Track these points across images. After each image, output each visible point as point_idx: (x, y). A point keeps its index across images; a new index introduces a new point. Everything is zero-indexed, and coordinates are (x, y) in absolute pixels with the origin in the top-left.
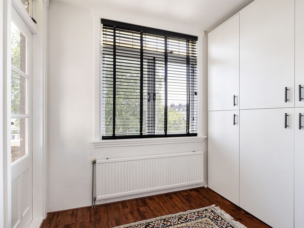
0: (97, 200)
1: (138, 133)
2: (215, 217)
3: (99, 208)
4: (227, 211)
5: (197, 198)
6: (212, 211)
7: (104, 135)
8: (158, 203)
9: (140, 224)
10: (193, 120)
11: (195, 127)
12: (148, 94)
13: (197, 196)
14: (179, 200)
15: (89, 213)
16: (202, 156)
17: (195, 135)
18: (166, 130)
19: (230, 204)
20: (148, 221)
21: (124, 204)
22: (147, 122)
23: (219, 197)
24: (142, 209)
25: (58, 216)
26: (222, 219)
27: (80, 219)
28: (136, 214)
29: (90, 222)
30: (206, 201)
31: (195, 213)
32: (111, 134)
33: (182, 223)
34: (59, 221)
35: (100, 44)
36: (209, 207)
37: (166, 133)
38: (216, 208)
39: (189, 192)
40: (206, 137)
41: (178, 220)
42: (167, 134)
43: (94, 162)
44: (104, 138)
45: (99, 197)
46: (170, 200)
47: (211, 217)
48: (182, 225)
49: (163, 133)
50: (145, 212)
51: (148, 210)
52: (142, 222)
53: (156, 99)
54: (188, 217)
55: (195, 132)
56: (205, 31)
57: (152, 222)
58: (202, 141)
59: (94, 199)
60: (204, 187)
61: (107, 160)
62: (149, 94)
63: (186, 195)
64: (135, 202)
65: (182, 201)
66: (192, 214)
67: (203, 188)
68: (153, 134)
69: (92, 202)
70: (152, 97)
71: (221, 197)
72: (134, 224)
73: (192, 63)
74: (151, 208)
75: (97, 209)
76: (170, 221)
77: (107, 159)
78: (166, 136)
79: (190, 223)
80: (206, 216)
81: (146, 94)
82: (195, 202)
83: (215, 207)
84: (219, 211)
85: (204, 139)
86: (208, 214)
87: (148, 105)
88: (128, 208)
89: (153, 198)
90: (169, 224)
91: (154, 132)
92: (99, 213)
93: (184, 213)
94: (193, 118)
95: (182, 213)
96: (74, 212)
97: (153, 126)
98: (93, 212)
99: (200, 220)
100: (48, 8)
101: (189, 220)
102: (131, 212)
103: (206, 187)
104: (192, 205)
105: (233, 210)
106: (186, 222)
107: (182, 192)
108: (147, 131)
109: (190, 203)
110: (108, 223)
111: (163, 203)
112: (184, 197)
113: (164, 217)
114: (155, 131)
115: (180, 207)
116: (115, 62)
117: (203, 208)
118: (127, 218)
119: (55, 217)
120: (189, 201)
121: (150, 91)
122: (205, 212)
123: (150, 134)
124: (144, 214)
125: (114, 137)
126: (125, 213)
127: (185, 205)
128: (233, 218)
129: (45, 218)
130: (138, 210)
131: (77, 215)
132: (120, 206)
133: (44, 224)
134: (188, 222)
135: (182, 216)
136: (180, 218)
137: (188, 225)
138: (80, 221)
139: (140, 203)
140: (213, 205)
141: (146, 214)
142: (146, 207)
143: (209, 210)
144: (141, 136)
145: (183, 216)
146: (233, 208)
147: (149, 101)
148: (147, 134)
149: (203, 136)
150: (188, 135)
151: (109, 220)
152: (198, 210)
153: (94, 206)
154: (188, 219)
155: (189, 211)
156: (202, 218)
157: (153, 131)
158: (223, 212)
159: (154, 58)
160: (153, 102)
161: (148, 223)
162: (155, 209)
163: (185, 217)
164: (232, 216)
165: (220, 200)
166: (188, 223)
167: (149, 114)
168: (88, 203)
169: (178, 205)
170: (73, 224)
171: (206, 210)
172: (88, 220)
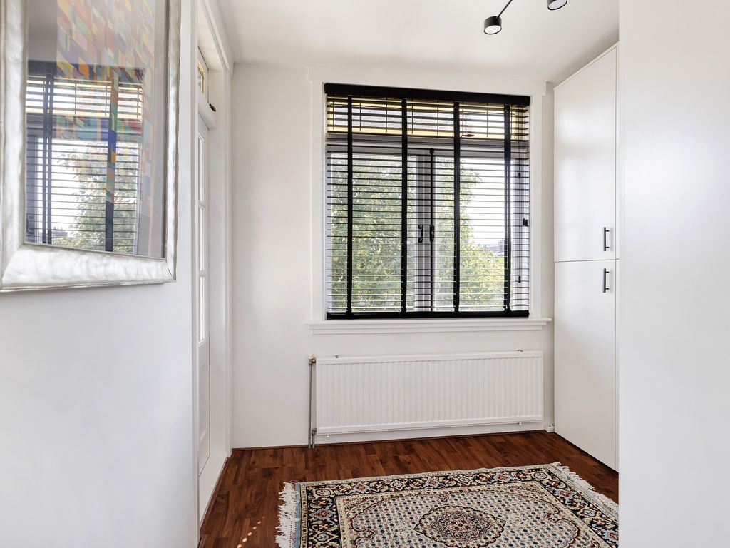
0: (317, 433)
1: (398, 308)
2: (552, 482)
3: (321, 449)
4: (582, 476)
5: (524, 449)
6: (550, 473)
7: (331, 311)
8: (437, 451)
9: (398, 480)
10: (520, 281)
11: (524, 296)
12: (419, 228)
13: (525, 446)
14: (481, 449)
15: (304, 455)
16: (540, 362)
17: (525, 314)
18: (456, 303)
19: (596, 464)
20: (412, 476)
21: (368, 446)
22: (416, 285)
23: (574, 450)
24: (402, 457)
25: (250, 455)
26: (567, 487)
27: (288, 463)
28: (391, 464)
29: (307, 468)
30: (543, 456)
31: (510, 472)
32: (342, 309)
33: (479, 484)
34: (254, 463)
35: (323, 133)
36: (545, 465)
37: (457, 308)
38: (561, 468)
39: (509, 438)
40: (550, 320)
41: (474, 480)
42: (460, 310)
43: (313, 362)
44: (330, 316)
45: (321, 429)
46: (462, 448)
47: (543, 482)
48: (479, 487)
49: (451, 308)
50: (409, 463)
51: (415, 460)
52: (401, 476)
53: (436, 236)
54: (494, 477)
55: (524, 308)
56: (548, 83)
57: (420, 478)
58: (540, 328)
59: (313, 433)
60: (545, 431)
61: (335, 358)
62: (420, 226)
63: (501, 443)
64: (389, 446)
65: (488, 451)
66: (505, 473)
67: (543, 433)
68: (429, 310)
69: (309, 438)
70: (426, 234)
71: (578, 452)
72: (386, 477)
73: (517, 156)
74: (422, 457)
75: (318, 451)
76: (456, 481)
77: (337, 357)
78: (456, 314)
79: (497, 486)
80: (533, 479)
81: (415, 228)
82: (517, 456)
83: (558, 467)
84: (564, 472)
85: (545, 324)
86: (540, 477)
87: (420, 251)
88: (375, 453)
89: (429, 443)
90: (454, 483)
91: (432, 307)
92: (322, 456)
93: (489, 470)
94: (520, 277)
95: (484, 470)
96: (277, 452)
97: (430, 293)
98: (310, 454)
99: (519, 484)
100: (232, 78)
101: (495, 482)
102: (381, 460)
103: (549, 430)
104: (509, 460)
105: (599, 476)
106: (488, 484)
107: (494, 437)
108: (416, 304)
109: (507, 456)
110: (338, 472)
111: (448, 452)
112: (495, 446)
113: (445, 473)
114: (435, 304)
115: (482, 461)
116: (350, 165)
117: (532, 467)
118: (373, 468)
119: (246, 456)
120: (505, 453)
121: (424, 222)
122: (533, 473)
123: (424, 310)
124: (407, 465)
125: (349, 315)
126: (370, 460)
127: (493, 459)
128: (591, 487)
129: (230, 456)
130: (396, 459)
131: (282, 456)
132: (362, 450)
133: (229, 466)
134: (492, 484)
135: (483, 474)
136: (478, 478)
137: (492, 489)
138: (290, 465)
139: (401, 447)
140: (555, 464)
141: (411, 466)
142: (413, 455)
143: (544, 471)
144: (404, 314)
145: (485, 475)
146: (600, 472)
147: (421, 242)
148: (416, 310)
149: (542, 317)
150: (508, 313)
151: (340, 467)
152: (518, 468)
153: (312, 445)
154: (493, 481)
155: (500, 468)
156: (525, 481)
157: (430, 305)
158: (573, 475)
159: (432, 150)
160: (430, 243)
161: (413, 479)
162: (430, 459)
163: (488, 476)
164: (591, 484)
165: (576, 455)
166: (492, 487)
167: (420, 269)
168: (301, 440)
169: (479, 456)
170: (277, 468)
171: (538, 470)
172: (303, 465)
